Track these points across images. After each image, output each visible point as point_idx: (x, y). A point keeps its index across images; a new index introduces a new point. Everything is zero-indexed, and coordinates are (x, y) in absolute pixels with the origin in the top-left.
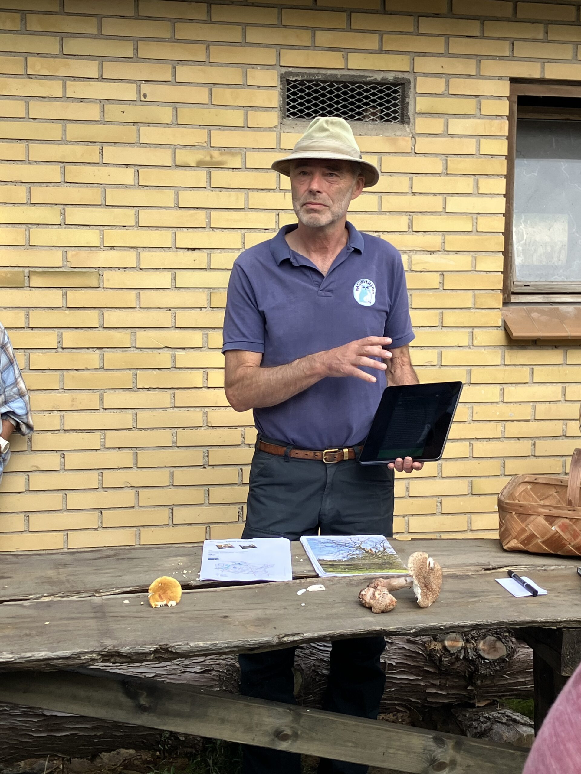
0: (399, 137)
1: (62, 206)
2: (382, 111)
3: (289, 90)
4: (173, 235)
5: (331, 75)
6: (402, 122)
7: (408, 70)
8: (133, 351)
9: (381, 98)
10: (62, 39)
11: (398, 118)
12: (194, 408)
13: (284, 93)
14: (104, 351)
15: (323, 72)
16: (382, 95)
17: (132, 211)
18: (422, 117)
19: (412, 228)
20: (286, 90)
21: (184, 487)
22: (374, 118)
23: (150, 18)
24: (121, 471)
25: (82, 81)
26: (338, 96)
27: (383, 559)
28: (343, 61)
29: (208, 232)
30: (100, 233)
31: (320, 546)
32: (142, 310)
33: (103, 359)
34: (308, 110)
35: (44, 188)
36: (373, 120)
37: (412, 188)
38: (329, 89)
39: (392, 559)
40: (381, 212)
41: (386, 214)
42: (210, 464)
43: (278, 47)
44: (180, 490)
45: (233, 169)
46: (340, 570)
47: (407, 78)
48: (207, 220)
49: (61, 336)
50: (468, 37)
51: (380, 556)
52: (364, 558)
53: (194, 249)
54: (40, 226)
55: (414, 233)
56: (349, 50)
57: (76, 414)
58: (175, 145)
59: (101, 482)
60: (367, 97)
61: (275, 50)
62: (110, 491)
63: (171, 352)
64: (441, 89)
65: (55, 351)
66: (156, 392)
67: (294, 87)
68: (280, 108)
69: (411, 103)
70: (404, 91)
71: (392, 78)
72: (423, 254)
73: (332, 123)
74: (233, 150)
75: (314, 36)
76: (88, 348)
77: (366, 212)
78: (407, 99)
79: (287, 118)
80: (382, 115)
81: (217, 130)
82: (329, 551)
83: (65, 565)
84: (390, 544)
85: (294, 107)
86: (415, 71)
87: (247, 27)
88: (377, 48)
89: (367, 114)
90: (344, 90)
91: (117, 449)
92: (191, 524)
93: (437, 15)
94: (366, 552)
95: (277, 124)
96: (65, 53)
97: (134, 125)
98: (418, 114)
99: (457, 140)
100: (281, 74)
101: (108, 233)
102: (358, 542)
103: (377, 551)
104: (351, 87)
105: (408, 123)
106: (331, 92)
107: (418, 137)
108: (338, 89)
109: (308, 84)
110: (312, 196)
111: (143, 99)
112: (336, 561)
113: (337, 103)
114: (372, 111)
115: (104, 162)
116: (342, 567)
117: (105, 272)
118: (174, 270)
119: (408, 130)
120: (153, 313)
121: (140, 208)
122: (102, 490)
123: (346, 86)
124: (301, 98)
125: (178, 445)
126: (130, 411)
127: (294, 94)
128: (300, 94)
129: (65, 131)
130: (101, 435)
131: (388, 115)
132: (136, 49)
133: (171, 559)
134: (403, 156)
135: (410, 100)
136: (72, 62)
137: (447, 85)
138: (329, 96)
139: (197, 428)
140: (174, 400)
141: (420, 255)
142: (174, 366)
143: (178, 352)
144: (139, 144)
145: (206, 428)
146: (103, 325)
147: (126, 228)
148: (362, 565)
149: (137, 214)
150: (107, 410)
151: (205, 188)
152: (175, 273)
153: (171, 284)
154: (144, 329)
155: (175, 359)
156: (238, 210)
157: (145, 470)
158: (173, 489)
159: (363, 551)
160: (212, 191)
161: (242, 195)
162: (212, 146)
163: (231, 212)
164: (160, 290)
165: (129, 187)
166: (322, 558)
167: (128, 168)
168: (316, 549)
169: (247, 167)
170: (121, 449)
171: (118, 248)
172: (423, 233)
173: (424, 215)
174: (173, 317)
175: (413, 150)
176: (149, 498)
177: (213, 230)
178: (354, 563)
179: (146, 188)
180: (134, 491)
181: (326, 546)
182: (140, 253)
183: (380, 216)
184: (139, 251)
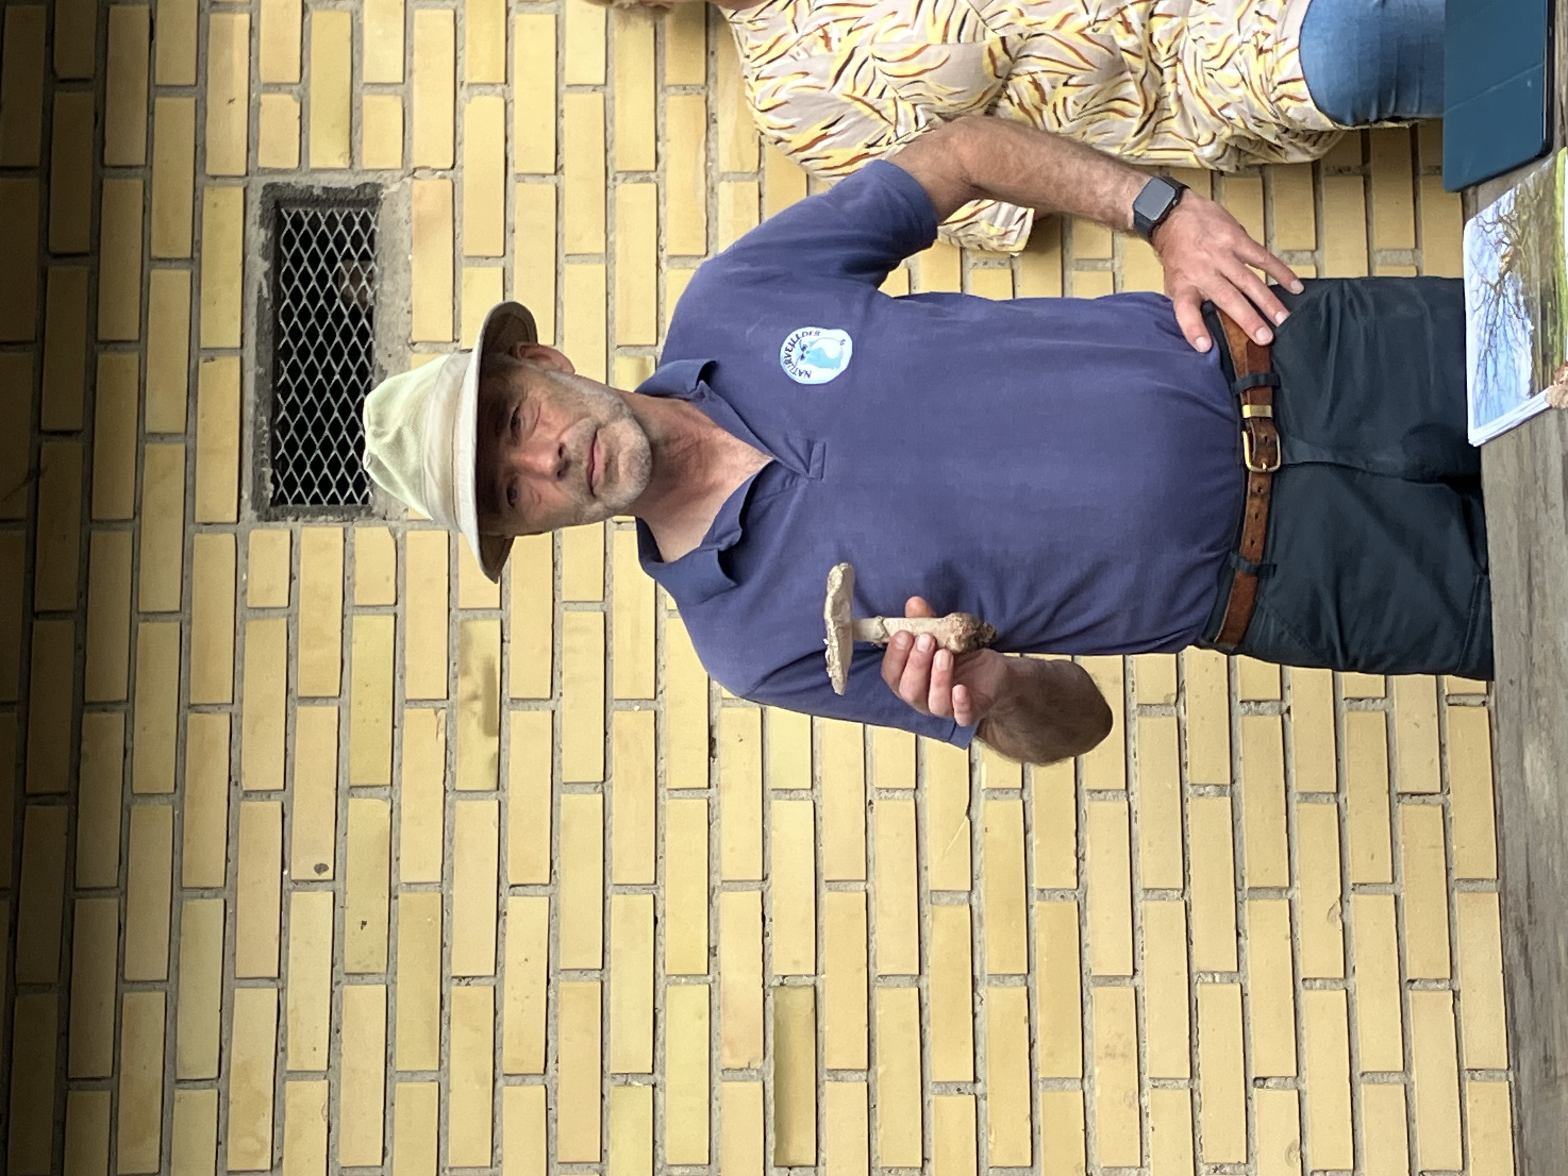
0: (413, 210)
1: (605, 1081)
2: (348, 256)
3: (299, 500)
4: (676, 794)
5: (258, 390)
6: (374, 202)
7: (240, 191)
8: (979, 898)
9: (314, 260)
10: (179, 1081)
11: (365, 214)
12: (1130, 741)
13: (306, 512)
14: (982, 973)
15: (250, 411)
16: (305, 257)
17: (616, 901)
18: (360, 153)
19: (648, 172)
20: (299, 506)
21: (1341, 764)
22: (364, 276)
23: (123, 859)
24: (1299, 931)
25: (286, 1031)
26: (311, 372)
27: (1527, 223)
28: (221, 361)
29: (665, 705)
30: (675, 983)
31: (1493, 392)
32: (871, 875)
33: (1001, 978)
34: (348, 448)
35: (562, 1129)
36: (370, 281)
37: (544, 175)
38: (293, 394)
39: (1527, 201)
40: (608, 255)
41: (613, 243)
42: (1279, 697)
43: (190, 528)
44: (1348, 775)
45: (502, 641)
46: (1557, 338)
47: (260, 192)
48: (637, 708)
49: (945, 1087)
50: (152, 37)
51: (1519, 232)
52: (1526, 273)
53: (712, 742)
54: (658, 1138)
55: (660, 166)
56: (194, 344)
57: (1148, 1048)
58: (445, 791)
59: (1328, 983)
60: (313, 297)
61: (197, 537)
62: (1354, 961)
63: (981, 801)
64: (288, 104)
65: (982, 1103)
66: (1088, 838)
67: (290, 485)
68: (344, 521)
69: (324, 180)
70: (294, 201)
71: (262, 232)
72: (716, 142)
73: (380, 423)
74: (455, 642)
75: (161, 437)
76: (974, 1016)
77: (607, 294)
78: (317, 192)
79: (370, 502)
80: (356, 257)
81: (403, 685)
82: (1506, 366)
83: (1546, 1059)
84: (1488, 206)
85: (342, 486)
86: (243, 172)
87: (141, 609)
88: (184, 274)
89: (355, 294)
90: (295, 357)
91: (1242, 940)
92: (1442, 746)
93: (99, 118)
94: (1509, 269)
95: (386, 529)
96: (216, 1074)
97: (396, 897)
98: (352, 164)
99: (417, 59)
100: (259, 518)
101: (673, 963)
102: (1482, 291)
103: (1506, 240)
104: (286, 338)
105: (377, 187)
106: (302, 391)
107: (410, 160)
108: (294, 371)
109: (283, 450)
110: (572, 469)
111: (328, 875)
112: (1533, 348)
113: (329, 373)
114: (347, 283)
115: (493, 973)
116: (1550, 331)
117: (776, 972)
118: (767, 793)
119: (394, 188)
120: (879, 847)
121: (608, 881)
122: (1352, 980)
123: (286, 352)
124: (317, 466)
125: (1228, 782)
126: (1138, 906)
127: (308, 485)
128: (308, 470)
129: (413, 1073)
130: (1203, 983)
131: (357, 241)
132: (204, 891)
133: (1529, 783)
134: (462, 201)
135: (321, 181)
136: (237, 1057)
137: (277, 87)
138: (311, 395)
139: (1182, 733)
140: (1107, 791)
141: (717, 148)
142: (1018, 792)
143: (980, 783)
144: (445, 885)
145: (1182, 708)
146: (912, 976)
147: (659, 916)
148: (1544, 281)
149: (623, 889)
150: (1137, 967)
151: (553, 712)
152: (773, 790)
153: (803, 799)
154: (923, 872)
155: (999, 789)
156: (608, 629)
157: (1296, 867)
158: (1347, 793)
159: (1507, 277)
160: (561, 694)
161: (570, 618)
162: (445, 696)
163: (614, 645)
164: (818, 828)
165: (555, 909)
166: (1526, 388)
167: (505, 914)
168: (1503, 400)
169: (498, 605)
170: (1241, 931)
171: (712, 938)
172: (659, 144)
173: (612, 141)
174: (889, 795)
175: (446, 173)
176: (1373, 857)
177: (661, 692)
178: (1539, 300)
179: (555, 867)
180: (1352, 897)
181: (1495, 375)
182: (723, 881)
183: (618, 258)
184: (719, 883)
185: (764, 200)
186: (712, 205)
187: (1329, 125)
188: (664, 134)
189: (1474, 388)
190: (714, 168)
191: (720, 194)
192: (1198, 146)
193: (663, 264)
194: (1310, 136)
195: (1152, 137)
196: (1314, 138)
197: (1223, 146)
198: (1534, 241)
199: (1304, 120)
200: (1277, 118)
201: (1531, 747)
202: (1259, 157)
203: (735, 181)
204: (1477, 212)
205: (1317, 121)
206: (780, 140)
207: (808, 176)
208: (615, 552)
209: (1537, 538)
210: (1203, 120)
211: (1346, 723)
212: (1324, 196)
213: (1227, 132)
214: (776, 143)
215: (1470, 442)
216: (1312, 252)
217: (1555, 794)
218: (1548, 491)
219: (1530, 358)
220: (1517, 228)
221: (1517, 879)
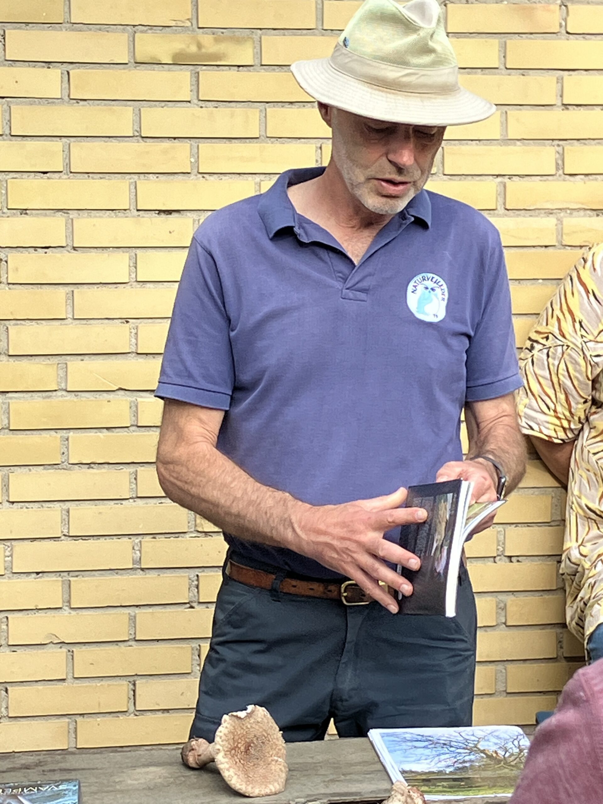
0: (538, 5)
4: (133, 187)
8: (62, 396)
14: (11, 398)
17: (58, 145)
19: (563, 169)
21: (156, 643)
24: (41, 614)
29: (194, 180)
31: (404, 746)
32: (78, 322)
33: (7, 411)
37: (561, 96)
40: (507, 141)
41: (515, 145)
42: (201, 601)
44: (148, 648)
45: (239, 66)
46: (440, 788)
48: (193, 160)
51: (512, 763)
52: (485, 768)
53: (169, 212)
55: (567, 177)
58: (134, 26)
59: (6, 634)
62: (20, 651)
63: (130, 398)
66: (103, 470)
72: (585, 216)
74: (238, 33)
77: (479, 140)
82: (421, 755)
91: (34, 575)
92: (167, 710)
94: (489, 757)
101: (15, 184)
102: (473, 738)
103: (508, 754)
107: (573, 4)
112: (433, 773)
115: (7, 59)
116: (445, 784)
117: (9, 256)
118: (134, 250)
120: (97, 328)
121: (72, 139)
122: (7, 649)
125: (143, 567)
126: (57, 505)
130: (5, 550)
133: (138, 770)
134: (544, 39)
139: (177, 535)
140: (136, 484)
141: (579, 216)
142: (135, 423)
143: (142, 397)
144: (68, 25)
145: (194, 535)
146: (8, 350)
147: (48, 175)
148: (479, 780)
149: (67, 150)
150: (15, 504)
151: (189, 102)
152: (136, 255)
153: (130, 275)
154: (80, 358)
155: (137, 409)
156: (248, 140)
157: (85, 612)
158: (135, 647)
159: (482, 755)
160: (202, 107)
161: (254, 114)
162: (200, 26)
163: (236, 145)
164: (110, 286)
165: (53, 103)
166: (407, 767)
167: (49, 68)
168: (399, 752)
169: (263, 63)
170: (40, 575)
171: (33, 211)
172: (582, 177)
173: (585, 144)
174: (133, 334)
175: (563, 28)
176: (92, 664)
177: (203, 177)
178: (467, 776)
179: (82, 103)
180: (64, 650)
181: (415, 747)
182: (72, 220)
183: (504, 148)
184: (71, 217)
185: (544, 248)
186: (539, 214)
187: (588, 632)
188: (590, 180)
189: (407, 733)
190: (566, 215)
191: (548, 218)
192: (579, 546)
193: (500, 179)
194: (582, 621)
195: (585, 516)
196: (581, 624)
197: (578, 563)
198: (505, 773)
199: (591, 616)
200: (594, 598)
201: (163, 771)
202: (571, 588)
203: (557, 229)
204: (526, 734)
205: (591, 625)
206: (585, 261)
207: (561, 279)
208: (301, 145)
209: (305, 776)
210: (595, 549)
211: (184, 646)
212: (544, 631)
213: (587, 565)
214: (583, 258)
215: (371, 730)
216: (505, 623)
217: (130, 787)
218: (337, 783)
219: (427, 771)
220: (515, 762)
221: (73, 762)
